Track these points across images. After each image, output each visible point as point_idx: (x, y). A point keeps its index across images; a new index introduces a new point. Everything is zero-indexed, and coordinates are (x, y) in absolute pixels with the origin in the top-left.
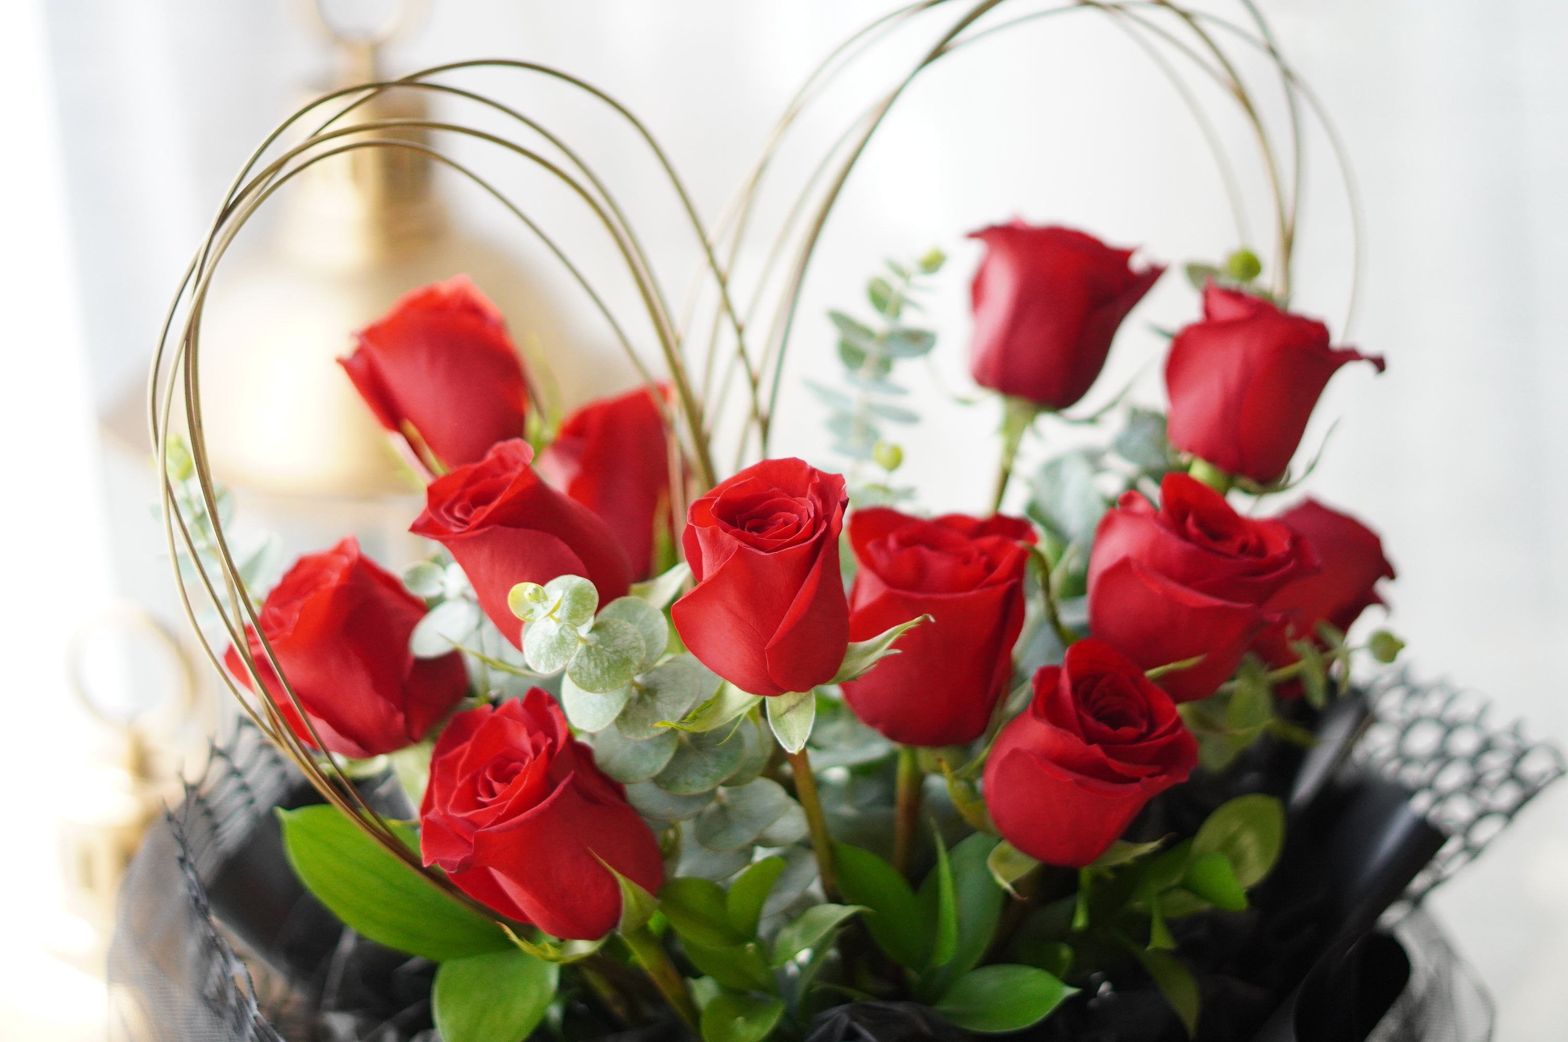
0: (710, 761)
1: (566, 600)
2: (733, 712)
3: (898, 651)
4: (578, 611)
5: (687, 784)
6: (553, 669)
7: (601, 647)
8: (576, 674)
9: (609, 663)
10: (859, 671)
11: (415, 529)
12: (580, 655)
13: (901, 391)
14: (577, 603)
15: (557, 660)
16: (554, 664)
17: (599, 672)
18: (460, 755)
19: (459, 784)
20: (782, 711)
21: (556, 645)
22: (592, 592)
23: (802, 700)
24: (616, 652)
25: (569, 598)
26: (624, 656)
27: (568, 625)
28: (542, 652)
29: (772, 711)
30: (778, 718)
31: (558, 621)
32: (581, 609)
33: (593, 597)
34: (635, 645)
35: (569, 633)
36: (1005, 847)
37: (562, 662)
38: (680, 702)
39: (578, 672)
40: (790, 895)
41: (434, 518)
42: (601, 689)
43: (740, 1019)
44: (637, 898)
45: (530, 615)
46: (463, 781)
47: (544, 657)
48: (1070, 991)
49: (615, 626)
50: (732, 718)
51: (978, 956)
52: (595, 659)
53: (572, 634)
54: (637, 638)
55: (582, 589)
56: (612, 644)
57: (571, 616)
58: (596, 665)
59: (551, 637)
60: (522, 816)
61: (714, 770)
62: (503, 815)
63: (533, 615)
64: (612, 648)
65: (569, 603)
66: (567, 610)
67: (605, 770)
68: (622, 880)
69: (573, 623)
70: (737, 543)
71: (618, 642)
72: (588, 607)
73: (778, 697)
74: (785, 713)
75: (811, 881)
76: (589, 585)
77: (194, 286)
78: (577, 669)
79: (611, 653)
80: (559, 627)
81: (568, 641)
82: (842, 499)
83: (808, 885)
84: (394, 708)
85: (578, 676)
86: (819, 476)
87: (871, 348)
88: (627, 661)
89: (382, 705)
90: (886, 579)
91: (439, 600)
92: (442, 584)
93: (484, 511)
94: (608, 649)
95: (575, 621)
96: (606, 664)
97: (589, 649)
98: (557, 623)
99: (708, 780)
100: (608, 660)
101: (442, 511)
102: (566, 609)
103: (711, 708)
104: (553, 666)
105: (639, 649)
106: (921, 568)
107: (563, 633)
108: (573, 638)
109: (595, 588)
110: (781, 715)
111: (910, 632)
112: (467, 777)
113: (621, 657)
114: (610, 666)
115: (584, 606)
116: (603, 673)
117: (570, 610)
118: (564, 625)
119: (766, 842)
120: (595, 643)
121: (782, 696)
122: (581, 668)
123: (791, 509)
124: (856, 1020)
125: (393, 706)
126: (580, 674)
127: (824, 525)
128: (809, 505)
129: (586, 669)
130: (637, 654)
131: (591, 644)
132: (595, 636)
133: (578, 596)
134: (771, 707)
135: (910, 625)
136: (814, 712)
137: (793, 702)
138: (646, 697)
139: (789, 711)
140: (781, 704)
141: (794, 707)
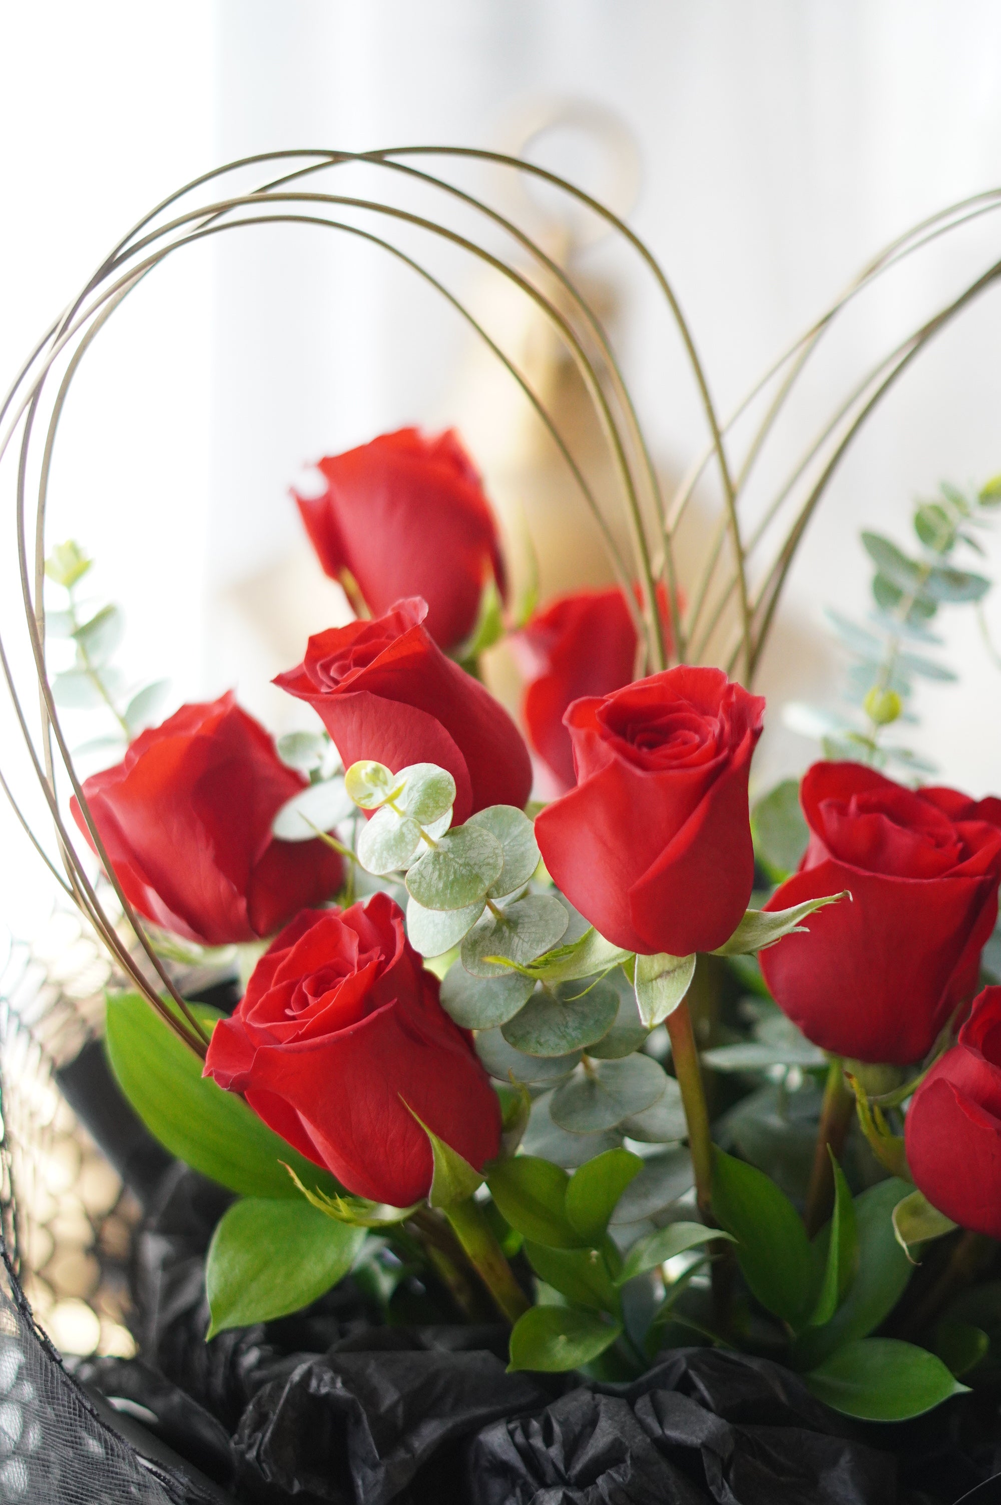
0: (572, 1021)
1: (418, 792)
2: (597, 965)
3: (807, 930)
4: (428, 807)
5: (539, 1043)
6: (383, 870)
7: (451, 856)
8: (415, 882)
9: (455, 876)
10: (759, 945)
11: (280, 681)
12: (425, 861)
13: (935, 640)
14: (429, 798)
15: (389, 861)
16: (386, 864)
17: (441, 885)
18: (283, 958)
19: (272, 989)
20: (653, 975)
21: (393, 842)
22: (449, 787)
23: (680, 967)
24: (466, 865)
25: (421, 789)
26: (474, 872)
27: (412, 822)
28: (375, 848)
29: (640, 973)
30: (646, 983)
31: (403, 814)
32: (431, 805)
33: (450, 794)
34: (491, 861)
35: (410, 831)
36: (917, 1196)
37: (395, 863)
38: (540, 941)
39: (418, 881)
40: (657, 1202)
41: (309, 676)
42: (438, 905)
43: (562, 1338)
44: (452, 1167)
45: (366, 800)
46: (278, 987)
47: (377, 854)
48: (962, 1388)
49: (474, 835)
50: (594, 972)
51: (875, 1322)
52: (440, 869)
53: (413, 833)
54: (496, 855)
55: (439, 782)
56: (464, 856)
57: (418, 811)
58: (440, 876)
59: (389, 831)
60: (318, 1040)
61: (574, 1034)
62: (302, 1034)
63: (370, 801)
64: (463, 860)
65: (419, 796)
66: (416, 803)
67: (447, 1007)
68: (434, 1140)
69: (418, 820)
70: (614, 756)
71: (472, 854)
72: (441, 805)
73: (652, 956)
74: (656, 978)
75: (686, 1191)
76: (449, 779)
77: (54, 343)
78: (418, 877)
79: (461, 865)
80: (401, 822)
81: (407, 840)
82: (757, 726)
83: (680, 1196)
84: (236, 890)
85: (416, 885)
86: (737, 694)
87: (909, 585)
88: (476, 878)
89: (223, 884)
90: (831, 845)
91: (316, 777)
92: (320, 757)
93: (359, 671)
94: (457, 860)
95: (422, 818)
96: (451, 877)
97: (437, 855)
98: (401, 816)
99: (564, 1043)
100: (455, 873)
101: (318, 667)
102: (414, 802)
103: (572, 954)
104: (384, 866)
105: (494, 867)
106: (879, 841)
107: (405, 830)
108: (414, 837)
109: (454, 784)
110: (652, 980)
111: (824, 908)
112: (284, 983)
113: (471, 871)
114: (456, 880)
115: (437, 802)
116: (446, 887)
117: (418, 803)
118: (408, 821)
119: (640, 1136)
120: (446, 850)
121: (655, 955)
122: (422, 876)
123: (697, 730)
124: (697, 1369)
125: (235, 888)
126: (420, 882)
127: (725, 753)
128: (715, 726)
129: (428, 879)
130: (491, 872)
131: (441, 850)
132: (448, 842)
133: (433, 789)
134: (639, 967)
135: (829, 901)
136: (689, 983)
137: (668, 967)
138: (505, 928)
139: (660, 976)
140: (652, 967)
141: (668, 973)
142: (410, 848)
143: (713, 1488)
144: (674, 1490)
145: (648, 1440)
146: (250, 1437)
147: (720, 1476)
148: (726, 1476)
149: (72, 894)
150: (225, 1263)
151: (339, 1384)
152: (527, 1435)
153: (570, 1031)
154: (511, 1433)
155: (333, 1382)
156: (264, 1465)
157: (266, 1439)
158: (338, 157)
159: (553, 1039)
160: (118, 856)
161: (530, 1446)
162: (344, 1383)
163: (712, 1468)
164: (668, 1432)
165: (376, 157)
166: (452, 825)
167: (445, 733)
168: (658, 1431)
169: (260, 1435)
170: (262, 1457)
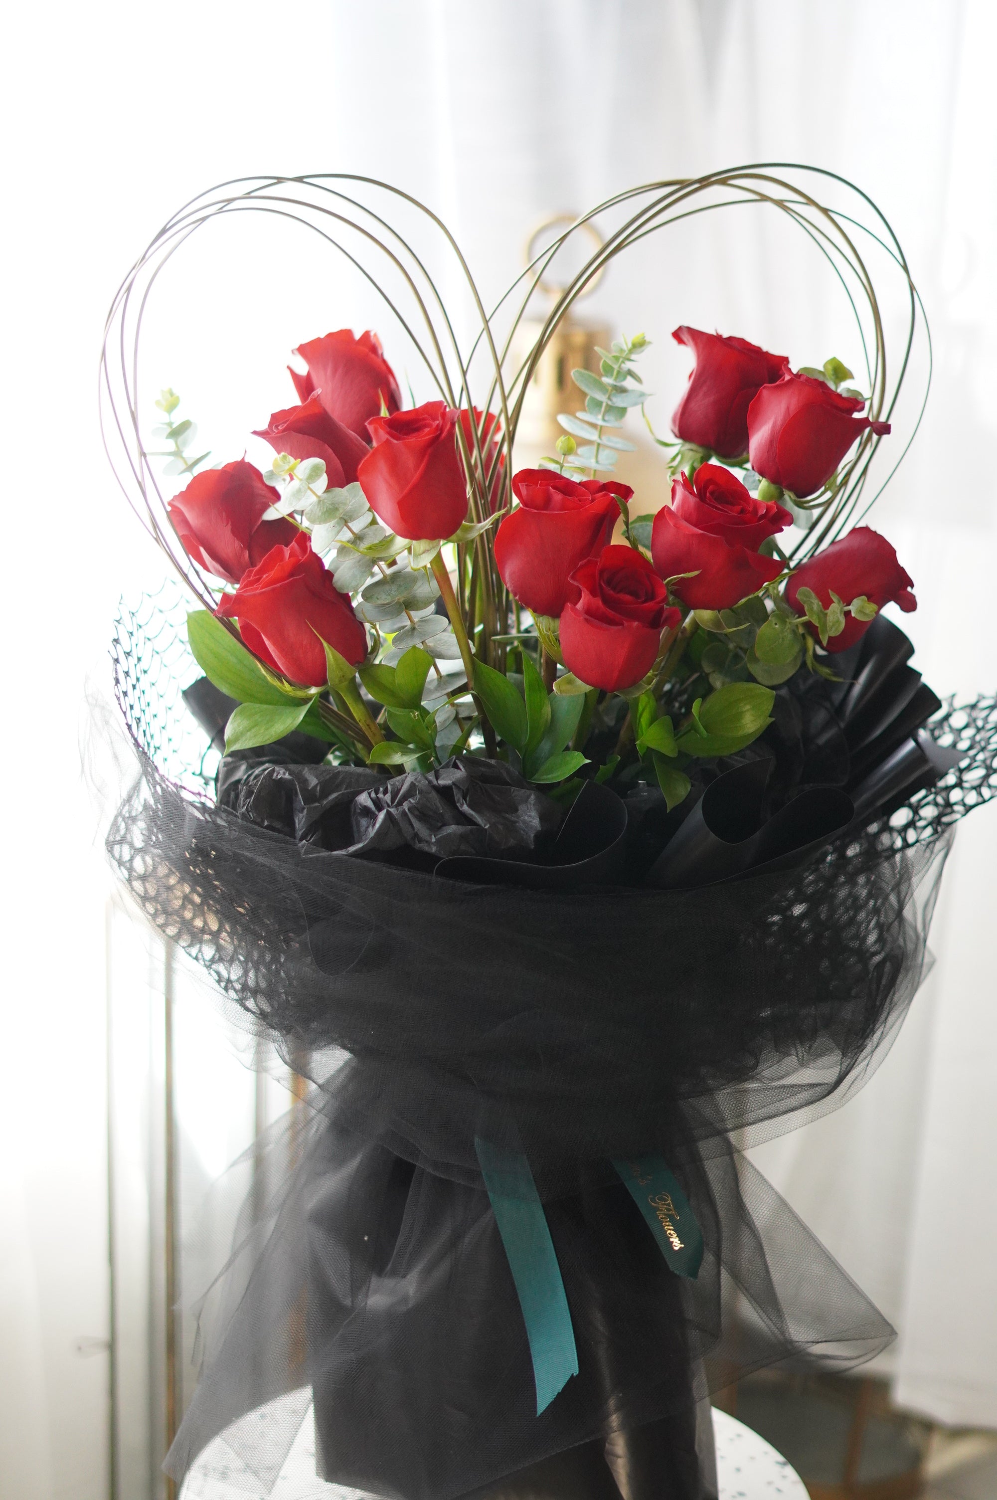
0: (394, 588)
1: (310, 471)
2: (397, 551)
4: (314, 478)
5: (377, 598)
6: (292, 507)
7: (326, 501)
8: (310, 512)
11: (255, 433)
12: (313, 503)
14: (315, 474)
15: (294, 502)
16: (292, 504)
17: (321, 513)
20: (421, 552)
21: (296, 493)
22: (323, 467)
23: (433, 547)
24: (334, 506)
25: (312, 470)
27: (306, 483)
28: (288, 496)
29: (414, 551)
30: (417, 556)
31: (302, 481)
33: (323, 469)
37: (296, 503)
41: (269, 430)
42: (319, 523)
44: (336, 659)
47: (288, 499)
48: (588, 761)
49: (338, 495)
52: (321, 507)
54: (346, 499)
55: (318, 465)
56: (332, 500)
57: (311, 478)
58: (320, 510)
59: (294, 489)
61: (394, 593)
64: (333, 504)
65: (312, 473)
66: (307, 475)
67: (334, 586)
68: (325, 644)
69: (309, 482)
71: (336, 499)
72: (319, 475)
73: (417, 541)
74: (422, 554)
76: (322, 463)
79: (331, 506)
80: (300, 484)
85: (309, 515)
87: (604, 400)
88: (337, 511)
89: (237, 544)
93: (286, 422)
94: (329, 503)
95: (312, 481)
96: (325, 510)
97: (320, 501)
98: (300, 482)
99: (389, 597)
100: (326, 507)
101: (273, 426)
103: (383, 546)
109: (325, 465)
110: (420, 555)
114: (327, 511)
116: (323, 514)
120: (324, 499)
121: (420, 541)
125: (244, 548)
126: (312, 514)
129: (314, 512)
130: (343, 506)
131: (321, 499)
132: (325, 496)
133: (314, 468)
134: (414, 548)
137: (428, 548)
138: (358, 541)
139: (424, 552)
140: (420, 548)
141: (428, 551)
142: (303, 494)
143: (458, 805)
144: (439, 805)
145: (427, 782)
146: (244, 801)
147: (461, 799)
148: (465, 798)
149: (156, 539)
150: (236, 724)
151: (287, 774)
152: (377, 793)
153: (392, 592)
154: (369, 794)
155: (284, 774)
156: (250, 814)
157: (252, 801)
158: (280, 180)
159: (384, 596)
160: (185, 532)
161: (378, 797)
162: (289, 774)
163: (458, 796)
164: (439, 782)
165: (300, 179)
166: (327, 489)
167: (330, 451)
168: (435, 782)
169: (249, 800)
170: (249, 809)
